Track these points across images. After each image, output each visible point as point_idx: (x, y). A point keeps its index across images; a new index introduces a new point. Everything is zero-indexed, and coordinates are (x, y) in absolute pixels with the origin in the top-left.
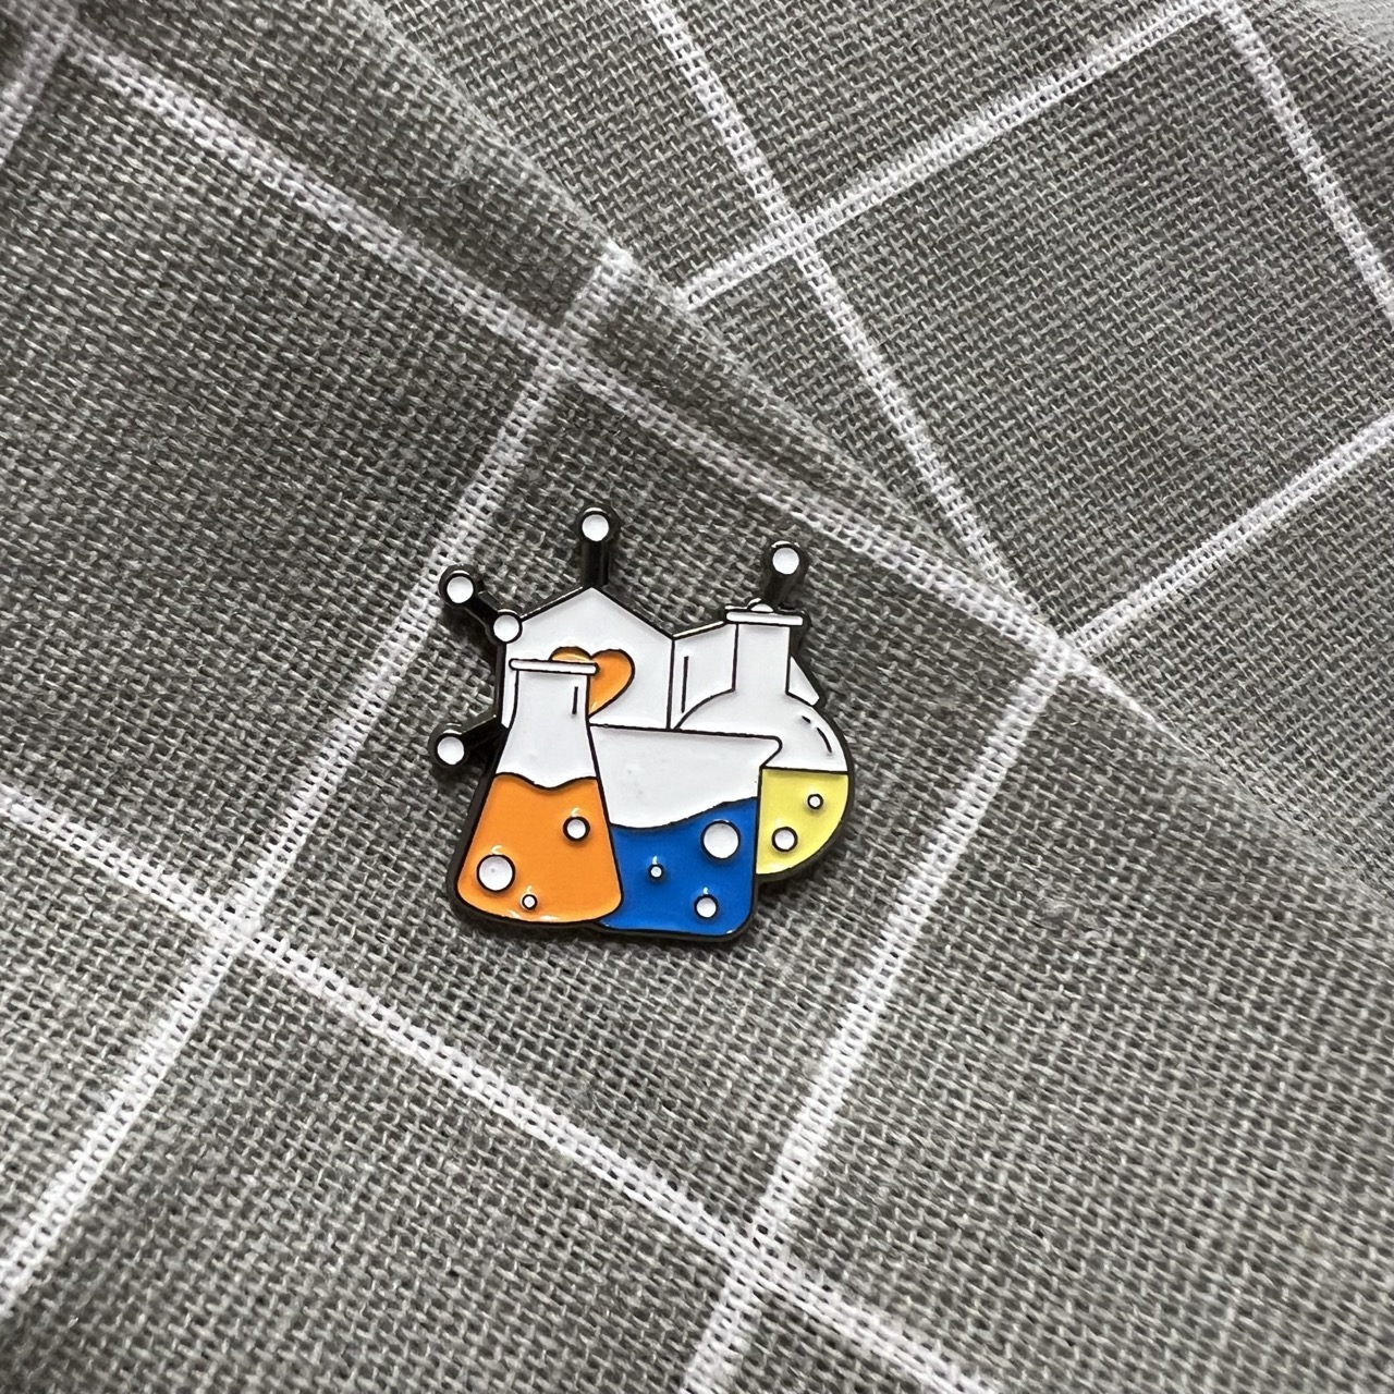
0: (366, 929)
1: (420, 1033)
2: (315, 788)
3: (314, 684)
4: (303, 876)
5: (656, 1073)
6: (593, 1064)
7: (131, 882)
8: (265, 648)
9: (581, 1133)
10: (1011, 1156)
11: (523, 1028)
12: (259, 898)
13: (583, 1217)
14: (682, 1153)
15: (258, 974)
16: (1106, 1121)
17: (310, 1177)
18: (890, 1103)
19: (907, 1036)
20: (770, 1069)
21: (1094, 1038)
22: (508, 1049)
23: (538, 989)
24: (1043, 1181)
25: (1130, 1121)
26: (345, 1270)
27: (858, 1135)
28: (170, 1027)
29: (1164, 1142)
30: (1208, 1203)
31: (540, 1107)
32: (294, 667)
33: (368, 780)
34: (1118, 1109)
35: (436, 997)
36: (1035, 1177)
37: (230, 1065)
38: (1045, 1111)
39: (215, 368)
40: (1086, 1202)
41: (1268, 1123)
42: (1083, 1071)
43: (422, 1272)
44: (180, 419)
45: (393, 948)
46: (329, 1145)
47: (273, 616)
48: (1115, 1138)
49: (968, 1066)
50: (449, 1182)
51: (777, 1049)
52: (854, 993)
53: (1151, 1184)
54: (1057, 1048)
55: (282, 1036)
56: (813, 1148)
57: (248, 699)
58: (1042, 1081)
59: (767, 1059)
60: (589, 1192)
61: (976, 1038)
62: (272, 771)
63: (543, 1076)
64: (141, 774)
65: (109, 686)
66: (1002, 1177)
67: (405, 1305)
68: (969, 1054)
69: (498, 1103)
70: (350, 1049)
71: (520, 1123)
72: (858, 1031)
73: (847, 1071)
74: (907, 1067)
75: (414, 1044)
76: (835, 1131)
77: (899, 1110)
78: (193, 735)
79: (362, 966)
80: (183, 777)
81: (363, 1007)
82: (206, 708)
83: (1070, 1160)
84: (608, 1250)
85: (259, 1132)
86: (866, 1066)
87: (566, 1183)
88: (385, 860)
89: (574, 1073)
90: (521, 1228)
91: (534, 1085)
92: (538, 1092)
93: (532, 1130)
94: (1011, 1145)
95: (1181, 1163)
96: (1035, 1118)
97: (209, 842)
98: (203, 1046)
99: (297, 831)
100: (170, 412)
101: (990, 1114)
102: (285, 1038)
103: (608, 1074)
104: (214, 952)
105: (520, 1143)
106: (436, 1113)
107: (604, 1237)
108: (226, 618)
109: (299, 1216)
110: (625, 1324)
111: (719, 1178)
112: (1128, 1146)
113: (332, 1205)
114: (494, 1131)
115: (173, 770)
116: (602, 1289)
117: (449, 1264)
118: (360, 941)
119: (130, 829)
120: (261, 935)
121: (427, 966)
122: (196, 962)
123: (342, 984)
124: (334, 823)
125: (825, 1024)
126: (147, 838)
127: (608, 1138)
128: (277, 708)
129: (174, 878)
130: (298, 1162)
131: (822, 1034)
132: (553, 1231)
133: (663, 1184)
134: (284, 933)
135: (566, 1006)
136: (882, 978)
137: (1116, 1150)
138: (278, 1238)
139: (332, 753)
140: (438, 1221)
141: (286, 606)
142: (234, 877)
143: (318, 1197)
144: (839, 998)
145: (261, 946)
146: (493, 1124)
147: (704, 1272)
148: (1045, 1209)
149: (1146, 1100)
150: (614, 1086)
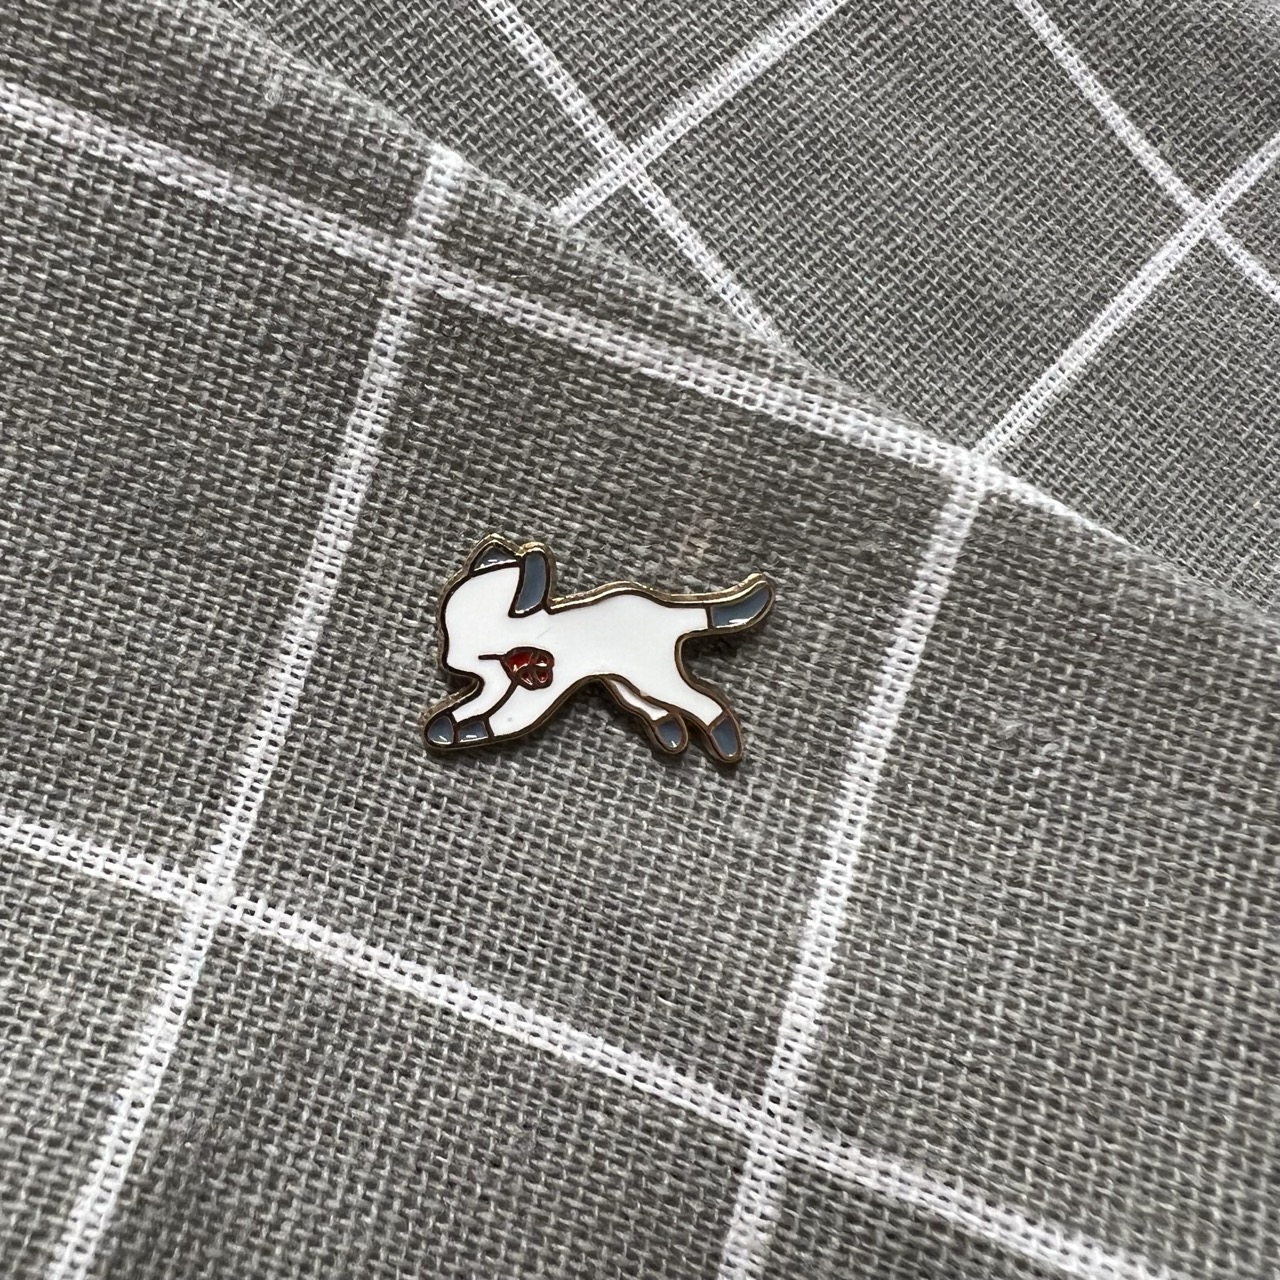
0: (340, 873)
1: (410, 966)
2: (263, 743)
3: (242, 639)
4: (267, 832)
5: (648, 966)
6: (584, 968)
7: (97, 873)
8: (186, 613)
9: (583, 1036)
10: (1004, 985)
11: (510, 942)
12: (228, 863)
13: (599, 1117)
14: (685, 1039)
15: (242, 940)
16: (1090, 932)
17: (328, 1131)
18: (878, 955)
19: (884, 882)
20: (758, 943)
21: (1067, 850)
22: (499, 966)
23: (518, 901)
24: (1038, 1003)
25: (1113, 928)
26: (380, 1218)
27: (851, 992)
28: (164, 1011)
29: (1149, 942)
30: (1198, 994)
31: (540, 1018)
32: (219, 625)
33: (314, 724)
34: (1099, 918)
35: (420, 927)
36: (1030, 1001)
37: (230, 1037)
38: (1029, 933)
39: (80, 342)
40: (1083, 1016)
41: (1244, 902)
42: (1059, 885)
43: (454, 1203)
44: (56, 400)
45: (369, 886)
46: (343, 1095)
47: (189, 579)
48: (1101, 947)
49: (948, 901)
50: (465, 1109)
51: (761, 921)
52: (827, 849)
53: (1141, 986)
54: (1031, 868)
55: (278, 997)
56: (811, 1013)
57: (181, 667)
58: (1023, 904)
59: (752, 933)
60: (601, 1092)
61: (951, 872)
62: (217, 733)
63: (537, 987)
64: (88, 762)
65: (39, 680)
66: (999, 1008)
67: (444, 1239)
68: (946, 890)
69: (499, 1022)
70: (346, 997)
71: (523, 1037)
72: (836, 887)
73: (832, 931)
74: (889, 914)
75: (408, 978)
76: (830, 993)
77: (888, 960)
78: (132, 713)
79: (343, 911)
80: (130, 757)
81: (351, 952)
82: (141, 684)
83: (1063, 978)
84: (629, 1145)
85: (271, 1098)
86: (849, 922)
87: (577, 1088)
88: (346, 801)
89: (568, 979)
90: (541, 1139)
91: (531, 997)
92: (535, 1003)
93: (536, 1042)
94: (1001, 974)
95: (1167, 960)
96: (1020, 942)
97: (167, 817)
98: (201, 1024)
99: (253, 789)
100: (44, 395)
101: (977, 946)
102: (280, 999)
103: (601, 975)
104: (194, 927)
105: (528, 1057)
106: (441, 1043)
107: (623, 1133)
108: (142, 590)
109: (325, 1174)
110: (658, 1213)
111: (725, 1057)
112: (1115, 952)
113: (356, 1156)
114: (499, 1050)
115: (117, 751)
116: (629, 1184)
117: (478, 1189)
118: (335, 886)
119: (87, 819)
120: (237, 901)
121: (405, 899)
122: (178, 940)
123: (326, 933)
124: (289, 774)
125: (802, 886)
126: (105, 825)
127: (611, 1037)
128: (211, 669)
129: (139, 860)
130: (315, 1119)
131: (802, 897)
132: (573, 1136)
133: (671, 1072)
134: (259, 894)
135: (549, 914)
136: (849, 829)
137: (1102, 959)
138: (310, 1201)
139: (275, 705)
140: (462, 1149)
141: (199, 566)
142: (200, 847)
143: (339, 1150)
144: (813, 857)
145: (239, 910)
146: (498, 1043)
147: (725, 1149)
148: (1044, 1031)
149: (1126, 903)
150: (609, 985)
